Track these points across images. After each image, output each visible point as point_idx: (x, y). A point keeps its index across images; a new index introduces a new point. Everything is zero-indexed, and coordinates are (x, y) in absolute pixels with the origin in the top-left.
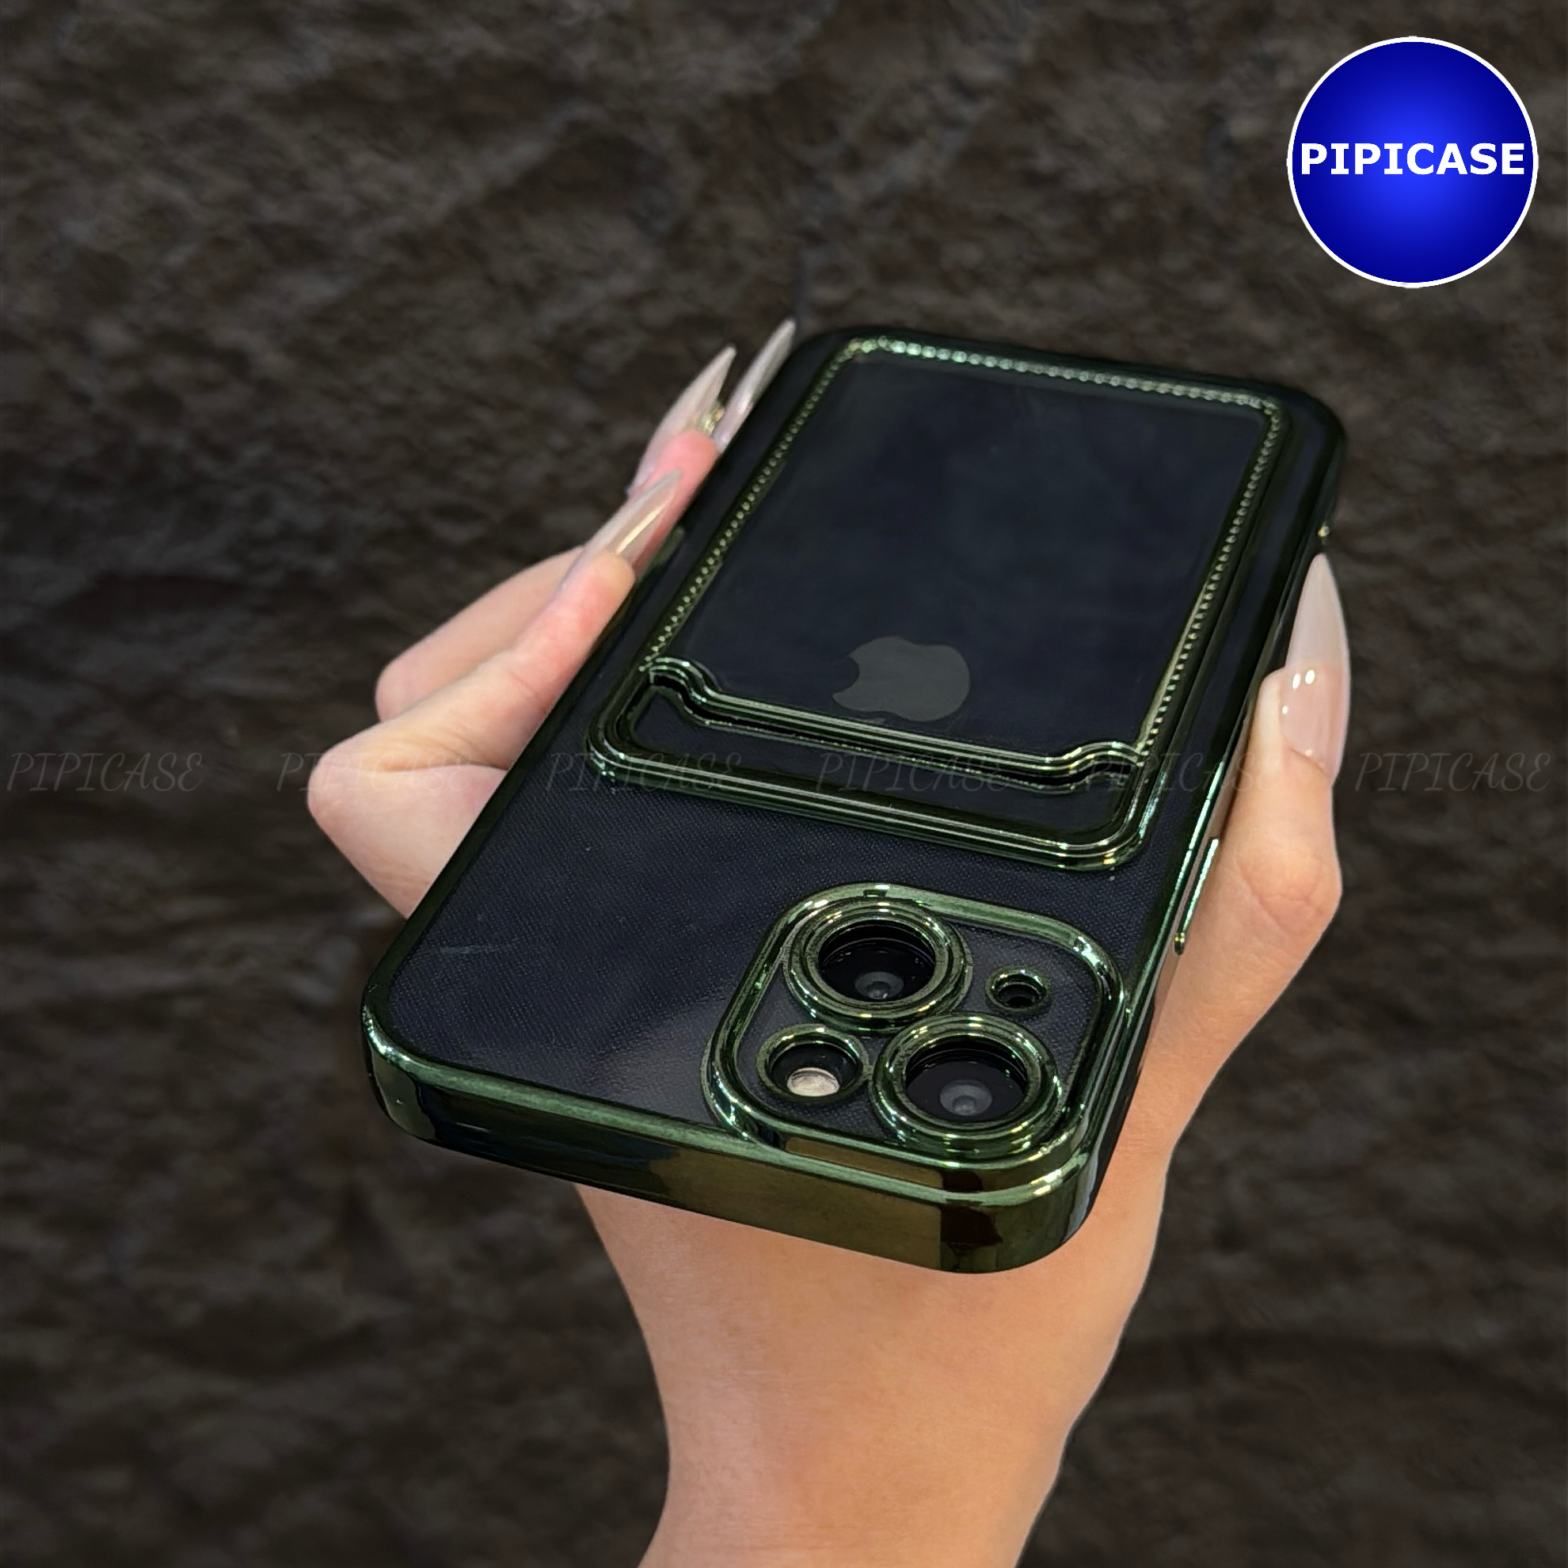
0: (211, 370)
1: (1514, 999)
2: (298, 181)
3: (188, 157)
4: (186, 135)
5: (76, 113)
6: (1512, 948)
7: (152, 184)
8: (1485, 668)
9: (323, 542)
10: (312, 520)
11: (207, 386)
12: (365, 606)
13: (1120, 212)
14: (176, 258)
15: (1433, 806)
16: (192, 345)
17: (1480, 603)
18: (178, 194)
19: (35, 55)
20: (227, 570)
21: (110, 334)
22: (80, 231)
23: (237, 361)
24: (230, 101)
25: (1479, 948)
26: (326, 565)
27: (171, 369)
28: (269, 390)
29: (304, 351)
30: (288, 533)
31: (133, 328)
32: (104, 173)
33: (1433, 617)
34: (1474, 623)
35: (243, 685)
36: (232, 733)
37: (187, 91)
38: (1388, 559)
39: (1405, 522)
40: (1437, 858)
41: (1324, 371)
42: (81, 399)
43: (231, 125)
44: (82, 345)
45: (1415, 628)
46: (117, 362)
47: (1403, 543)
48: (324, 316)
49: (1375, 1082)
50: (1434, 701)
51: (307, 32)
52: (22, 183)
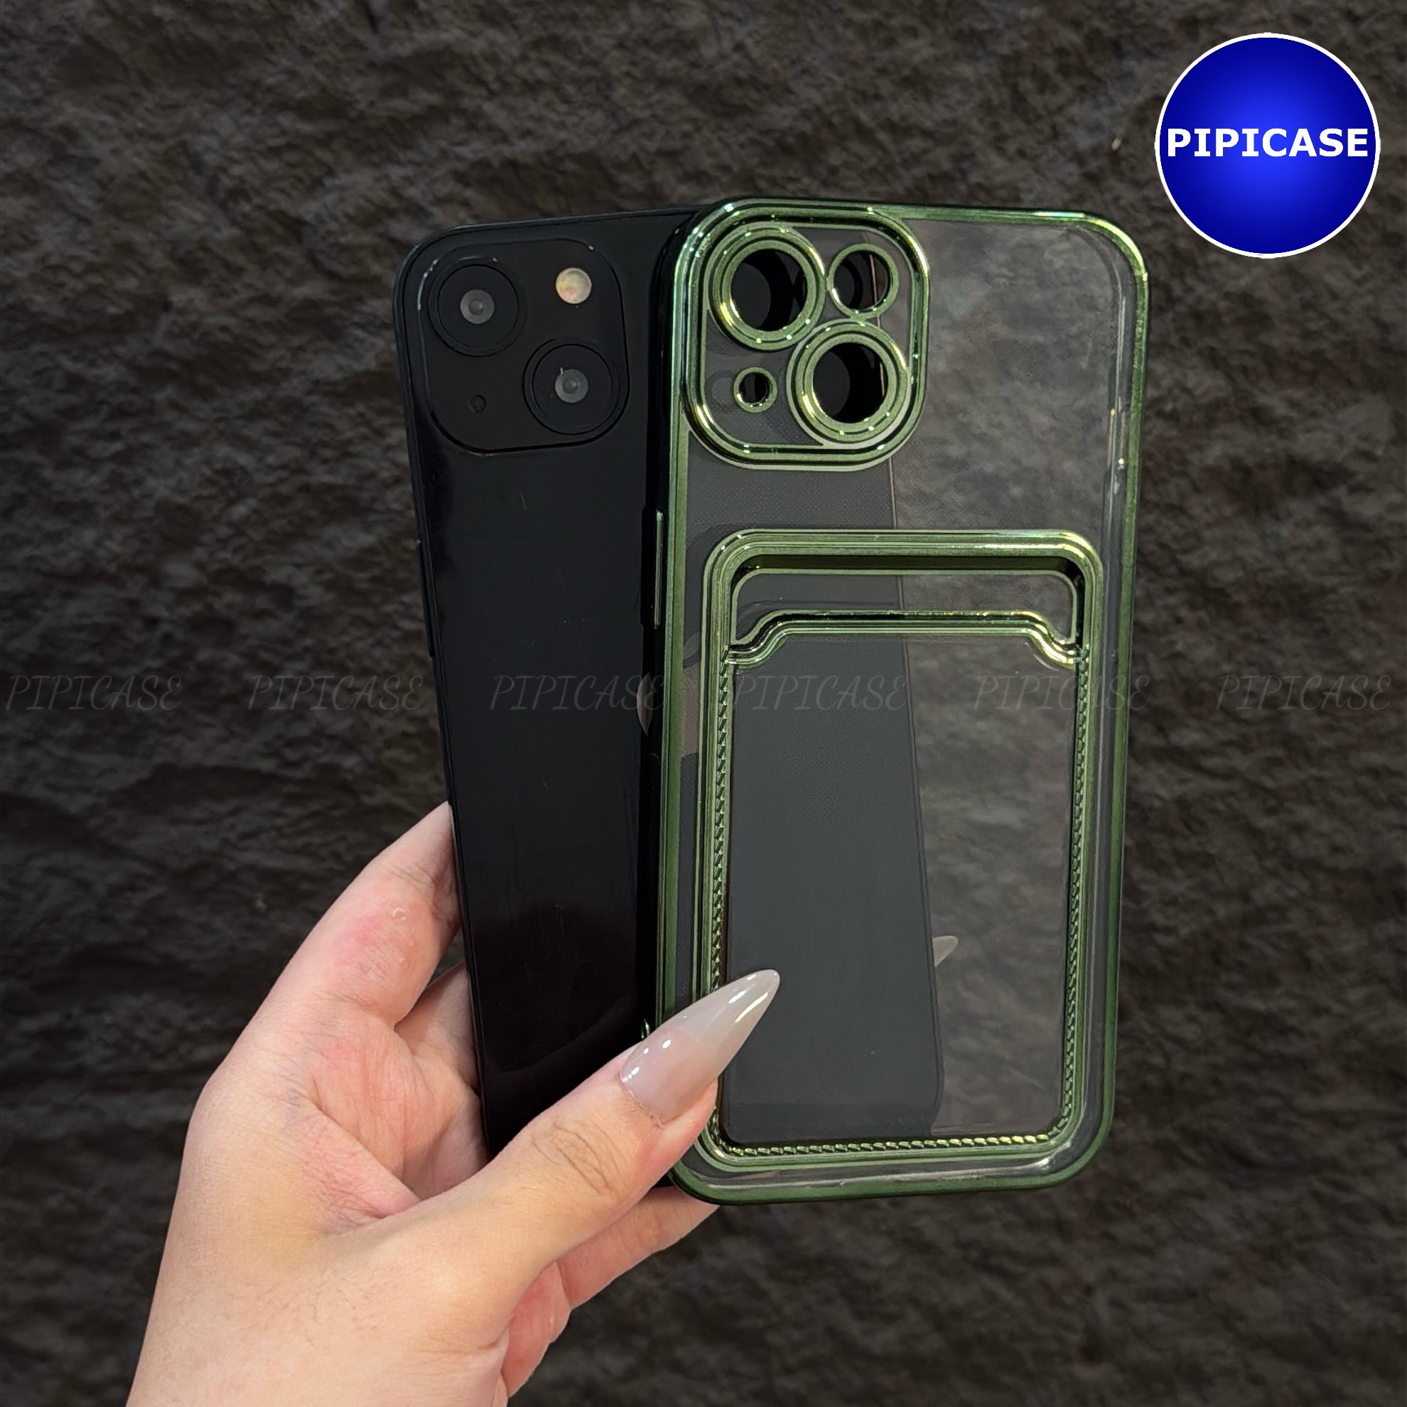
0: (262, 601)
1: (1334, 1146)
2: (345, 452)
3: (254, 431)
4: (255, 413)
5: (164, 395)
6: (1331, 1102)
7: (223, 451)
8: (1309, 866)
9: (348, 745)
10: (341, 726)
11: (260, 615)
12: (382, 796)
13: (1016, 491)
14: (240, 510)
15: (1267, 980)
16: (248, 581)
17: (1305, 813)
18: (244, 459)
19: (132, 347)
20: (267, 765)
21: (181, 571)
22: (161, 488)
23: (285, 594)
24: (293, 388)
25: (1305, 1101)
26: (350, 761)
27: (228, 600)
28: (311, 617)
29: (343, 588)
30: (319, 735)
31: (200, 566)
32: (186, 442)
33: (1265, 822)
34: (1299, 829)
35: (273, 862)
36: (260, 904)
37: (257, 379)
38: (1229, 775)
39: (1243, 745)
40: (1271, 1024)
41: (1179, 621)
42: (152, 622)
43: (293, 406)
44: (155, 580)
45: (1253, 833)
46: (185, 594)
47: (1240, 762)
48: (360, 560)
49: (1217, 1216)
50: (1267, 892)
51: (359, 333)
52: (117, 446)
